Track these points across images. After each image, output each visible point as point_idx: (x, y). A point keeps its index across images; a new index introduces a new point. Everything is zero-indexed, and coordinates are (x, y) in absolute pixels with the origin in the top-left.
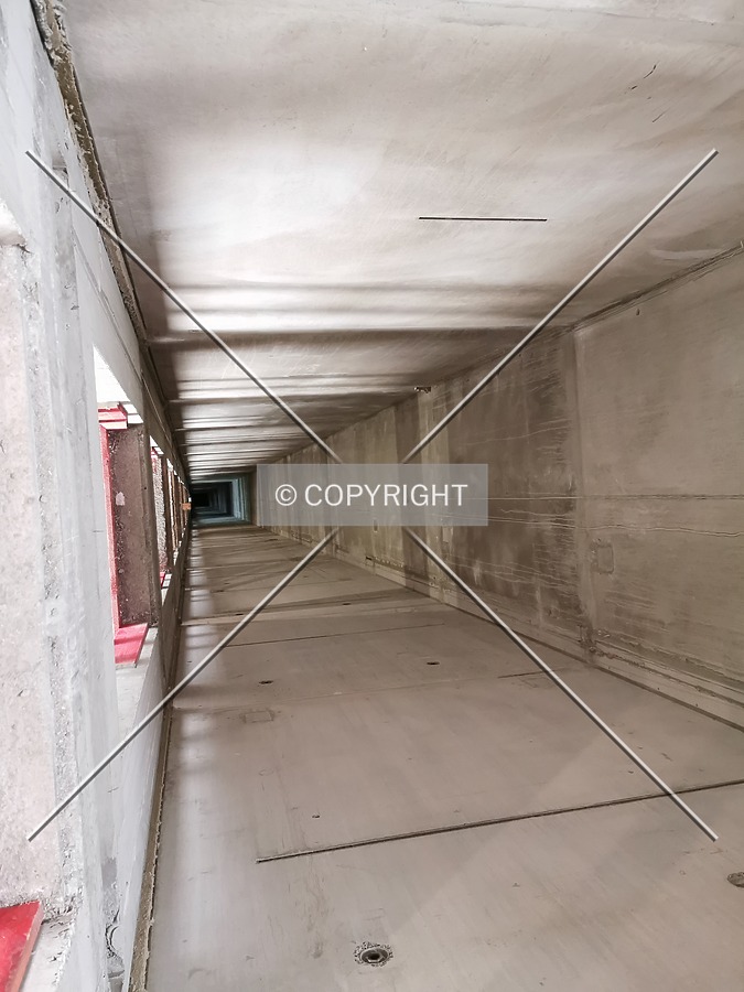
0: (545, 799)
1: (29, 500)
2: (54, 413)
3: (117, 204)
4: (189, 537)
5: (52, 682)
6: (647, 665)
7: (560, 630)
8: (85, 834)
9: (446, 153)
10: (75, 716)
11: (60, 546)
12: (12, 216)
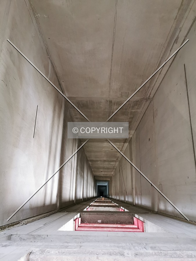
0: (186, 117)
1: (97, 258)
2: (75, 248)
3: (21, 219)
4: (111, 199)
5: (147, 256)
6: (153, 86)
7: (143, 106)
8: (188, 250)
9: (18, 132)
10: (157, 250)
11: (110, 250)
12: (22, 258)
